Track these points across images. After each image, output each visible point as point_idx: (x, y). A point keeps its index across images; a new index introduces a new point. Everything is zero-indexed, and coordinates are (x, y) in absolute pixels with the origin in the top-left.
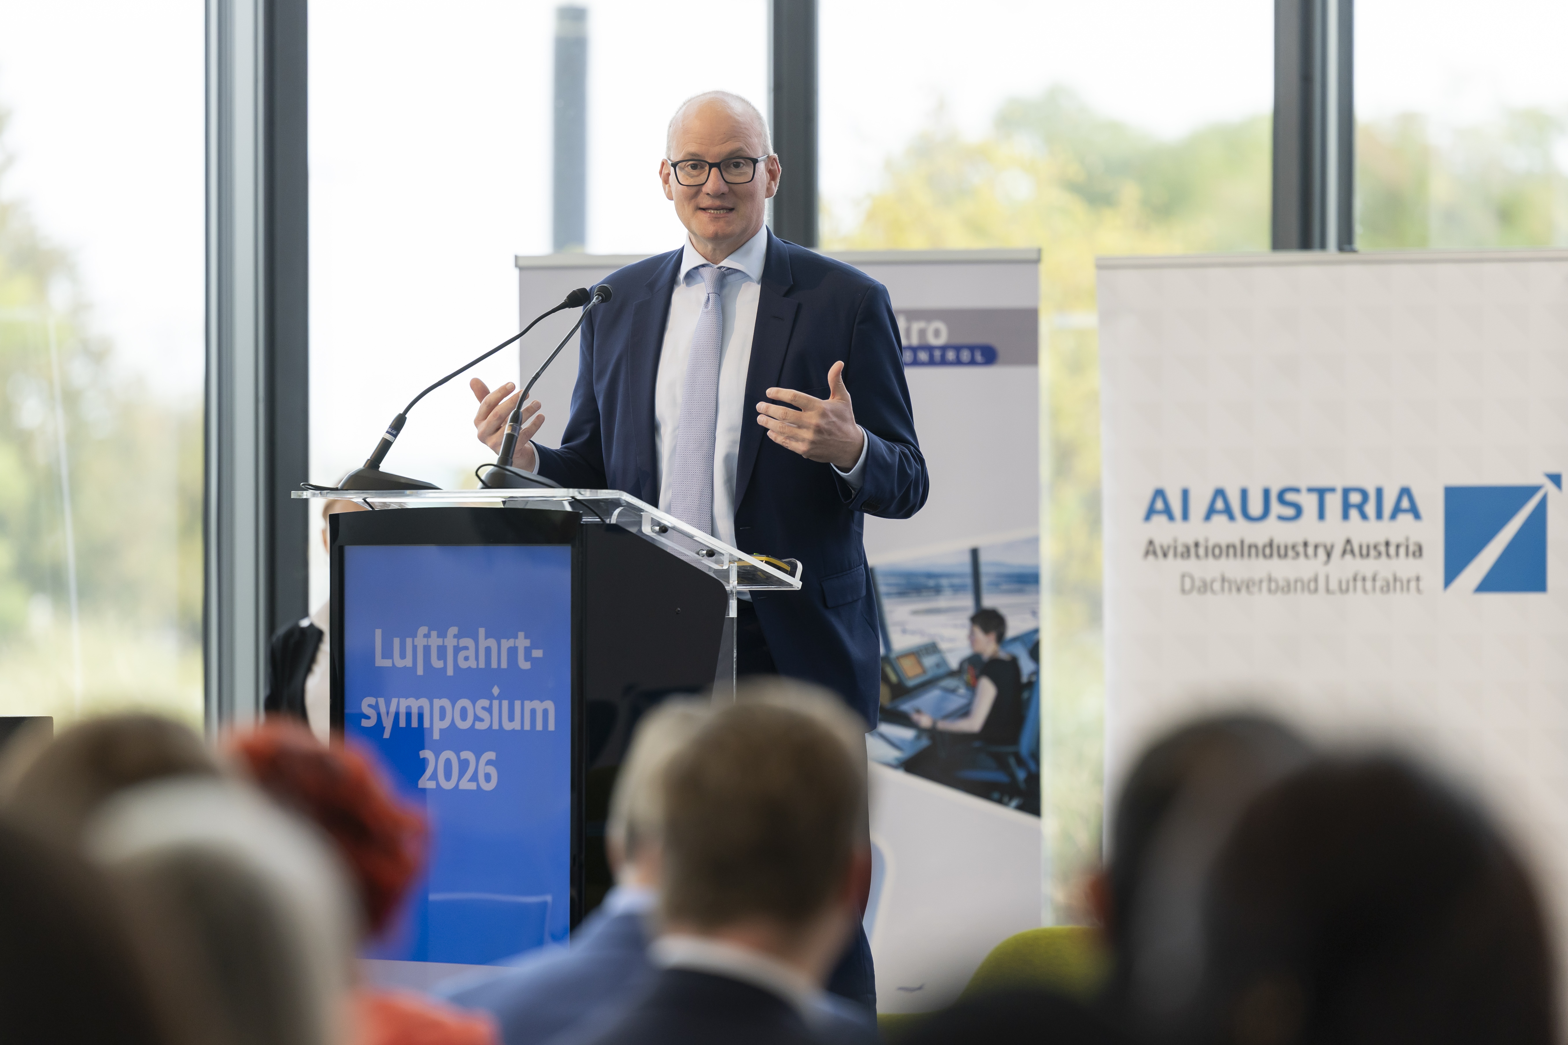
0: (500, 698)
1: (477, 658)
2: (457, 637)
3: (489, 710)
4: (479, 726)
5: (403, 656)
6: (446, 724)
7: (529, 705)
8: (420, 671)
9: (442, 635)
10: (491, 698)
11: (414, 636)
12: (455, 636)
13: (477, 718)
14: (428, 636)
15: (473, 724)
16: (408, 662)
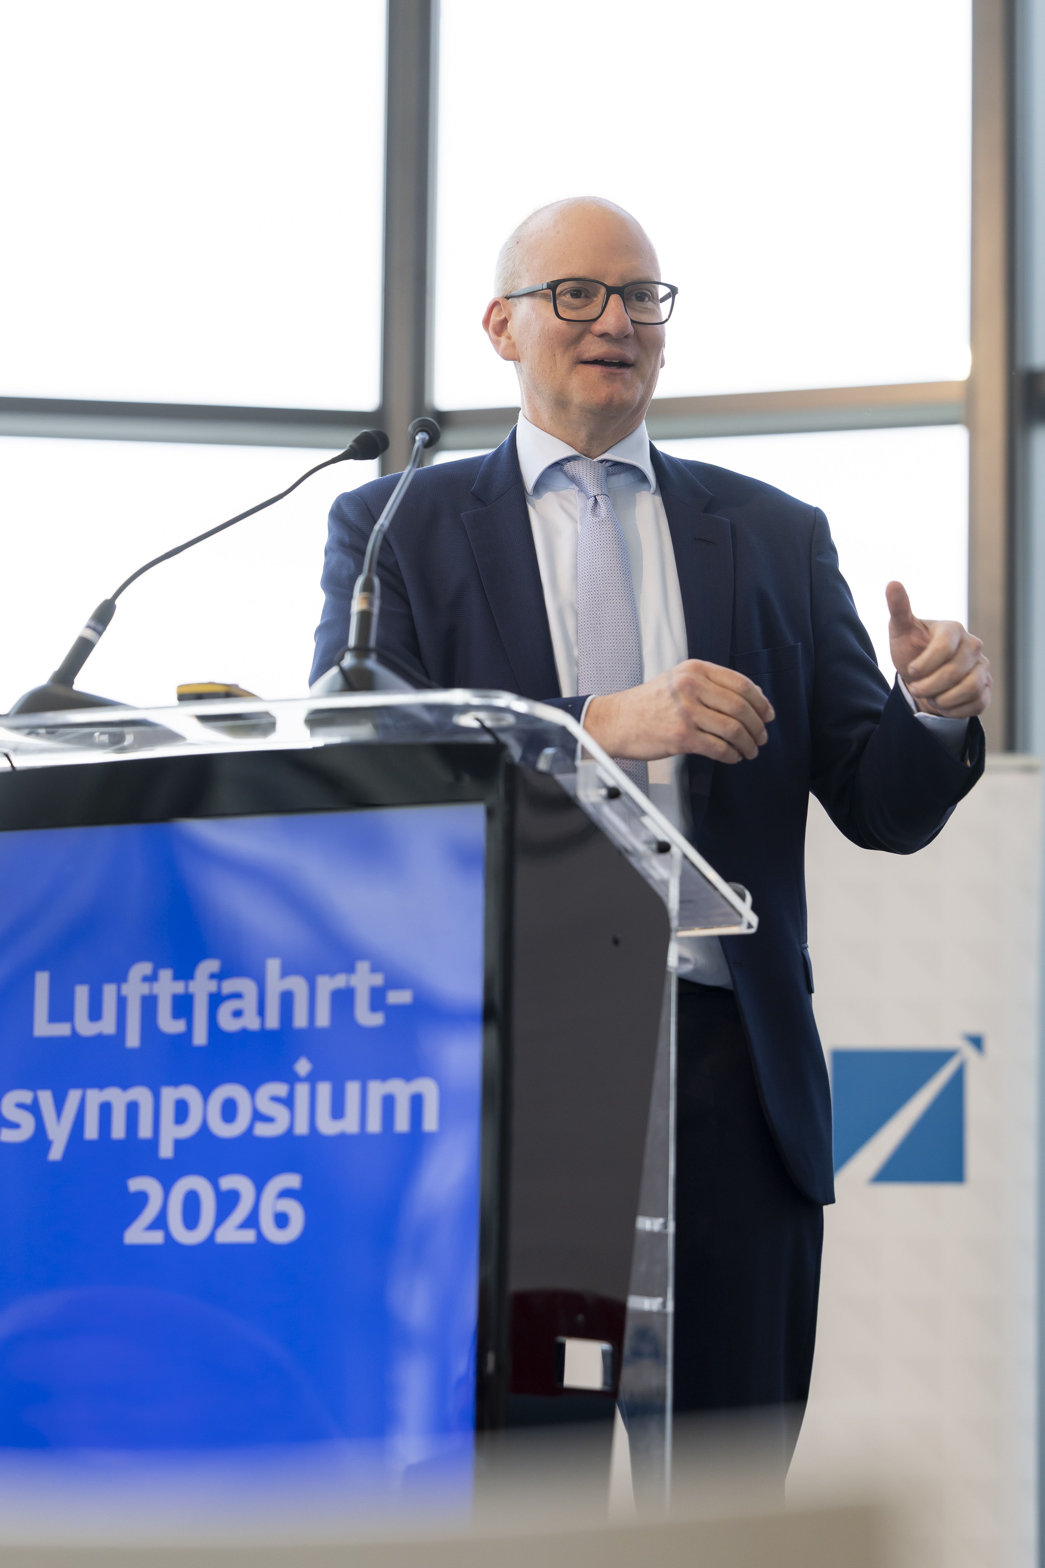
0: (312, 1079)
1: (261, 1011)
2: (219, 977)
3: (288, 1102)
4: (262, 1130)
5: (95, 1013)
6: (189, 1129)
7: (377, 1089)
8: (133, 1039)
9: (185, 973)
10: (292, 1079)
11: (120, 978)
12: (212, 976)
13: (258, 1116)
14: (152, 978)
15: (251, 1127)
16: (107, 1026)
